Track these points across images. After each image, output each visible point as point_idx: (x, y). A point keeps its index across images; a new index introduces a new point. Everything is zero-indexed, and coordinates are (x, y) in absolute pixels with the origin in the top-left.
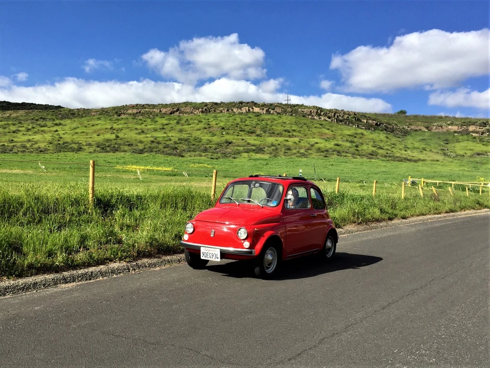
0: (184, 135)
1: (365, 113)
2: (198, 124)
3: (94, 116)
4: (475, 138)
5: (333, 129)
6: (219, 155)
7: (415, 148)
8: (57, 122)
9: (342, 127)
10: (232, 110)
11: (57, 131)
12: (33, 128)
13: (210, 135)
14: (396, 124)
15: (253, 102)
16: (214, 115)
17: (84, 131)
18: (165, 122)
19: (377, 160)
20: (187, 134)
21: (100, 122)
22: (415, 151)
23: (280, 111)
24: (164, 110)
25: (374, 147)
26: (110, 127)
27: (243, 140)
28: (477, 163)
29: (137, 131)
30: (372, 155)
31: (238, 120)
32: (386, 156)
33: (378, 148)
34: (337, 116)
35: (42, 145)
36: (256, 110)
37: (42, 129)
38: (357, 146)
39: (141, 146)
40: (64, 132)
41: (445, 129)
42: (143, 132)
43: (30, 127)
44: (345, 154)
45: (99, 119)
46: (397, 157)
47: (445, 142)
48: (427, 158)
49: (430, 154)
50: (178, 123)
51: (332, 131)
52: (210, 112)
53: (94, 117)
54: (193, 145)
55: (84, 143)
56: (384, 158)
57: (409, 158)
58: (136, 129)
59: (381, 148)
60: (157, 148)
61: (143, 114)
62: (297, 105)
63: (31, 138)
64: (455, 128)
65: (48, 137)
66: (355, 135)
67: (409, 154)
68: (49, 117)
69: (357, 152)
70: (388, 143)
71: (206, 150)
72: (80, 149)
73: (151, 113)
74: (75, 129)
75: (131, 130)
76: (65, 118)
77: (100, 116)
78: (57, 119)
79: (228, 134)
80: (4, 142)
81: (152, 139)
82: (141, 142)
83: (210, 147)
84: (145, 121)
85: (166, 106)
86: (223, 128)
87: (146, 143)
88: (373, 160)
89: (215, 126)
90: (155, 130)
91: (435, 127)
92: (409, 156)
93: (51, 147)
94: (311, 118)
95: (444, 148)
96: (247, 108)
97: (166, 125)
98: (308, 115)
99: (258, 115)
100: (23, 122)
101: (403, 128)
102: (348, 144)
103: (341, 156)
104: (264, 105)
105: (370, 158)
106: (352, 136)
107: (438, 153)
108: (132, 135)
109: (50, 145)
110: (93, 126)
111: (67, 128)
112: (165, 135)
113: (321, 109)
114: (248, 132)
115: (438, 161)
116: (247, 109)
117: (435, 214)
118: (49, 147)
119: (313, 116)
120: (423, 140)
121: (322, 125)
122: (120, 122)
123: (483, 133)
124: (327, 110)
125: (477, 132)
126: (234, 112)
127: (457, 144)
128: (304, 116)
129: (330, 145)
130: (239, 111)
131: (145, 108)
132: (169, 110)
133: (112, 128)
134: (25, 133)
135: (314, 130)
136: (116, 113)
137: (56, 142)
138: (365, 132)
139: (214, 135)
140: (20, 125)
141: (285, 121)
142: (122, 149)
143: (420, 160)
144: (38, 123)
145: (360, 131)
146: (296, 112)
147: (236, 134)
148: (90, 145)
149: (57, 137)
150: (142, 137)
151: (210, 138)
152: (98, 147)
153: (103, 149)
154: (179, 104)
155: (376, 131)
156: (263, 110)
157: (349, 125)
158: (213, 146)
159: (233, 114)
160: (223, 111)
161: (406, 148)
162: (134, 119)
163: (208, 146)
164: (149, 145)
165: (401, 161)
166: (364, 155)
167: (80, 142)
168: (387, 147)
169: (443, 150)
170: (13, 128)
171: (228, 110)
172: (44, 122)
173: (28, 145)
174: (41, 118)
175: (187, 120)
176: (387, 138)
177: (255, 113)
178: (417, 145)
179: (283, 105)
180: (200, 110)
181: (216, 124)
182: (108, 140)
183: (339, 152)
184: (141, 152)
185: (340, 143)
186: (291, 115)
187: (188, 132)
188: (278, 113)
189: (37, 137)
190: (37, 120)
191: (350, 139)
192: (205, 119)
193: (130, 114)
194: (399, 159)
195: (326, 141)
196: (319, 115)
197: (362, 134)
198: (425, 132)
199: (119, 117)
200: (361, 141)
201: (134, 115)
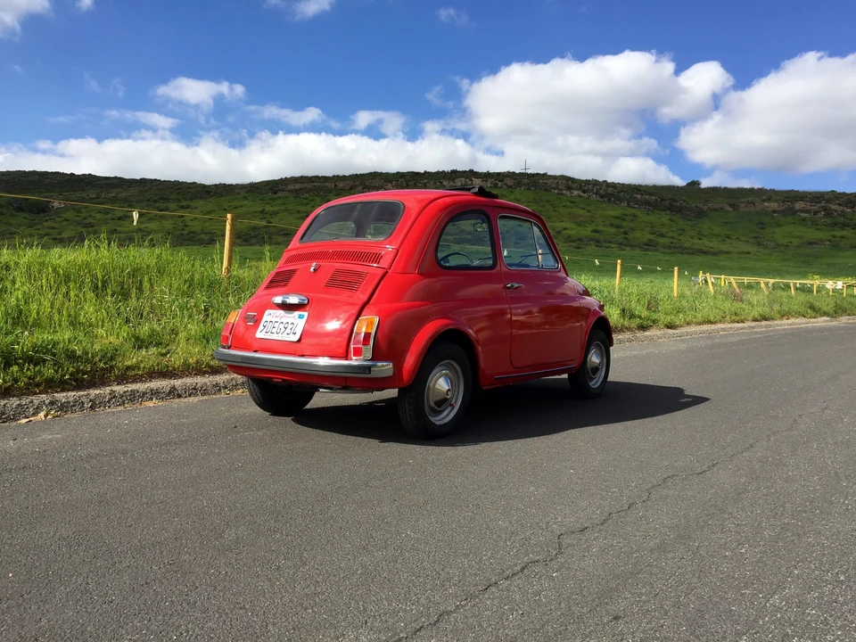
3: (238, 193)
4: (804, 219)
5: (591, 208)
7: (714, 235)
9: (604, 206)
10: (441, 183)
11: (183, 216)
14: (684, 201)
15: (471, 171)
21: (246, 202)
22: (714, 239)
23: (512, 184)
24: (341, 185)
25: (651, 234)
26: (260, 209)
28: (808, 256)
29: (298, 215)
30: (649, 245)
32: (669, 247)
33: (659, 235)
34: (597, 190)
36: (477, 181)
37: (162, 213)
38: (626, 233)
40: (192, 218)
41: (759, 207)
44: (607, 245)
45: (245, 198)
46: (686, 248)
47: (759, 226)
48: (732, 249)
49: (736, 243)
51: (589, 211)
53: (238, 196)
56: (669, 251)
57: (705, 249)
58: (298, 211)
59: (662, 235)
61: (309, 191)
62: (538, 174)
64: (774, 205)
65: (168, 224)
66: (624, 217)
67: (705, 243)
68: (173, 196)
69: (626, 242)
70: (674, 229)
73: (321, 190)
74: (209, 213)
75: (291, 213)
76: (197, 198)
77: (247, 195)
78: (185, 199)
84: (312, 200)
85: (344, 178)
88: (650, 253)
91: (743, 205)
92: (704, 246)
93: (169, 239)
94: (558, 193)
95: (758, 235)
96: (463, 179)
98: (553, 188)
100: (135, 204)
101: (697, 207)
102: (612, 230)
103: (601, 247)
104: (488, 175)
105: (647, 250)
106: (618, 218)
107: (748, 242)
110: (234, 208)
111: (196, 211)
113: (574, 180)
115: (749, 253)
116: (463, 181)
118: (166, 239)
119: (560, 190)
120: (726, 223)
121: (572, 202)
122: (276, 202)
123: (816, 213)
124: (583, 181)
125: (807, 212)
127: (777, 230)
128: (546, 190)
129: (585, 232)
130: (452, 183)
131: (313, 182)
132: (350, 183)
133: (262, 212)
135: (562, 210)
136: (271, 189)
137: (178, 233)
138: (638, 213)
141: (518, 197)
142: (274, 241)
143: (721, 252)
144: (157, 205)
145: (631, 211)
146: (536, 184)
154: (363, 175)
155: (656, 211)
156: (486, 181)
157: (614, 203)
160: (428, 185)
161: (701, 236)
162: (296, 197)
165: (693, 253)
166: (636, 246)
168: (668, 235)
169: (757, 237)
171: (436, 184)
172: (165, 205)
174: (162, 198)
176: (671, 220)
178: (716, 230)
179: (516, 174)
180: (394, 184)
182: (255, 228)
183: (598, 241)
185: (601, 228)
186: (528, 189)
188: (510, 187)
190: (155, 201)
191: (617, 222)
193: (291, 191)
194: (691, 251)
195: (580, 225)
196: (569, 188)
197: (634, 215)
198: (728, 211)
199: (275, 196)
200: (632, 225)
201: (297, 193)
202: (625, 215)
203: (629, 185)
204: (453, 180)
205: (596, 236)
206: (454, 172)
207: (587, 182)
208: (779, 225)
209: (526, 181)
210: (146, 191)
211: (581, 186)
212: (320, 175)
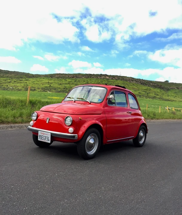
1: (152, 81)
2: (83, 82)
3: (42, 77)
5: (138, 86)
7: (172, 96)
8: (27, 79)
9: (142, 86)
10: (98, 77)
11: (26, 82)
12: (17, 81)
14: (164, 86)
15: (106, 75)
16: (90, 79)
17: (37, 83)
18: (70, 81)
19: (156, 100)
21: (43, 80)
22: (172, 97)
24: (70, 76)
25: (155, 94)
26: (48, 82)
30: (154, 98)
31: (100, 81)
32: (159, 98)
34: (140, 81)
35: (20, 88)
36: (107, 77)
37: (21, 81)
38: (148, 94)
39: (59, 90)
40: (29, 83)
42: (61, 84)
43: (16, 81)
45: (44, 78)
48: (177, 100)
49: (178, 98)
50: (75, 81)
52: (88, 77)
55: (37, 88)
56: (159, 99)
57: (169, 100)
58: (58, 83)
59: (158, 95)
60: (66, 91)
61: (61, 77)
62: (124, 76)
63: (16, 85)
65: (22, 85)
67: (170, 98)
68: (24, 77)
69: (148, 96)
70: (161, 93)
72: (35, 90)
73: (65, 77)
74: (34, 82)
75: (56, 83)
76: (30, 78)
80: (5, 86)
81: (64, 87)
82: (59, 88)
84: (62, 80)
87: (61, 89)
88: (154, 100)
90: (66, 84)
91: (180, 88)
93: (23, 89)
96: (104, 77)
98: (128, 80)
99: (108, 80)
100: (13, 79)
101: (167, 88)
102: (144, 93)
103: (141, 97)
104: (110, 76)
107: (181, 98)
108: (56, 86)
109: (23, 88)
110: (41, 81)
111: (30, 81)
112: (70, 86)
113: (134, 78)
115: (181, 101)
117: (172, 119)
119: (130, 81)
120: (175, 93)
121: (133, 84)
122: (52, 80)
124: (136, 79)
128: (126, 81)
129: (137, 93)
130: (100, 77)
131: (62, 75)
132: (72, 76)
134: (13, 83)
135: (130, 87)
136: (51, 76)
137: (25, 87)
138: (151, 88)
140: (12, 80)
141: (119, 82)
142: (52, 91)
143: (174, 101)
144: (19, 79)
145: (149, 88)
146: (123, 79)
148: (39, 88)
149: (26, 85)
150: (60, 86)
152: (42, 89)
154: (76, 74)
155: (156, 88)
157: (145, 85)
159: (98, 79)
160: (94, 78)
161: (168, 96)
164: (63, 90)
165: (166, 101)
166: (150, 98)
167: (35, 87)
168: (160, 95)
170: (9, 81)
172: (22, 79)
173: (14, 88)
174: (21, 77)
175: (79, 80)
176: (160, 91)
178: (173, 94)
179: (118, 76)
180: (84, 77)
181: (91, 83)
182: (46, 87)
183: (140, 96)
184: (59, 92)
185: (141, 92)
186: (121, 80)
188: (116, 79)
189: (18, 85)
190: (19, 78)
191: (145, 91)
192: (86, 80)
193: (56, 77)
194: (165, 100)
195: (135, 91)
196: (133, 81)
197: (150, 89)
198: (176, 89)
199: (52, 78)
200: (149, 92)
201: (58, 78)
202: (148, 89)
203: (149, 81)
204: (101, 77)
205: (140, 94)
206: (101, 75)
207: (138, 79)
209: (121, 78)
210: (16, 75)
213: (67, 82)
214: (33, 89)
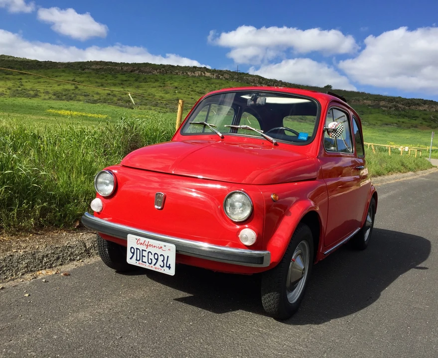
0: (139, 91)
2: (154, 83)
3: (59, 68)
4: (384, 111)
6: (168, 110)
8: (24, 71)
10: (187, 73)
11: (20, 79)
13: (163, 92)
15: (205, 68)
16: (170, 76)
17: (47, 81)
18: (125, 78)
19: (305, 124)
20: (143, 90)
21: (63, 74)
23: (228, 77)
24: (125, 69)
26: (72, 79)
27: (192, 98)
29: (97, 85)
30: (302, 119)
31: (191, 82)
36: (208, 74)
37: (7, 76)
39: (96, 97)
40: (27, 80)
41: (361, 103)
42: (102, 85)
45: (64, 71)
47: (361, 113)
50: (136, 80)
52: (166, 73)
53: (59, 70)
54: (146, 100)
55: (42, 91)
58: (97, 82)
60: (111, 99)
61: (105, 70)
62: (243, 73)
64: (369, 102)
65: (10, 83)
68: (16, 66)
71: (156, 105)
72: (36, 96)
74: (39, 78)
75: (92, 83)
76: (32, 69)
78: (24, 69)
79: (180, 93)
81: (109, 92)
82: (98, 94)
83: (162, 103)
84: (106, 76)
85: (127, 65)
86: (176, 88)
87: (102, 95)
88: (302, 123)
89: (170, 85)
90: (115, 85)
91: (353, 101)
96: (200, 72)
97: (125, 81)
98: (252, 82)
99: (209, 79)
104: (215, 71)
109: (8, 91)
110: (57, 77)
112: (122, 90)
113: (263, 79)
114: (198, 93)
118: (6, 92)
119: (255, 83)
122: (83, 75)
123: (390, 108)
124: (268, 80)
125: (386, 107)
126: (188, 75)
127: (370, 116)
128: (248, 83)
130: (193, 74)
131: (108, 65)
132: (131, 68)
136: (81, 67)
137: (15, 89)
139: (167, 93)
141: (231, 85)
142: (77, 99)
146: (242, 79)
147: (187, 93)
148: (47, 93)
149: (18, 84)
150: (100, 89)
151: (163, 95)
152: (54, 95)
153: (58, 97)
154: (140, 64)
156: (213, 75)
158: (165, 102)
159: (187, 76)
160: (179, 74)
162: (96, 74)
163: (159, 102)
164: (104, 97)
167: (38, 90)
171: (183, 73)
175: (145, 78)
177: (206, 77)
179: (231, 72)
180: (158, 71)
181: (171, 84)
182: (66, 90)
184: (95, 102)
186: (237, 81)
187: (144, 89)
188: (226, 79)
192: (161, 79)
193: (93, 69)
196: (261, 83)
199: (83, 71)
201: (97, 71)
204: (194, 72)
206: (195, 67)
207: (271, 80)
208: (371, 113)
209: (236, 77)
211: (267, 82)
212: (113, 62)
213: (117, 82)
214: (32, 93)
